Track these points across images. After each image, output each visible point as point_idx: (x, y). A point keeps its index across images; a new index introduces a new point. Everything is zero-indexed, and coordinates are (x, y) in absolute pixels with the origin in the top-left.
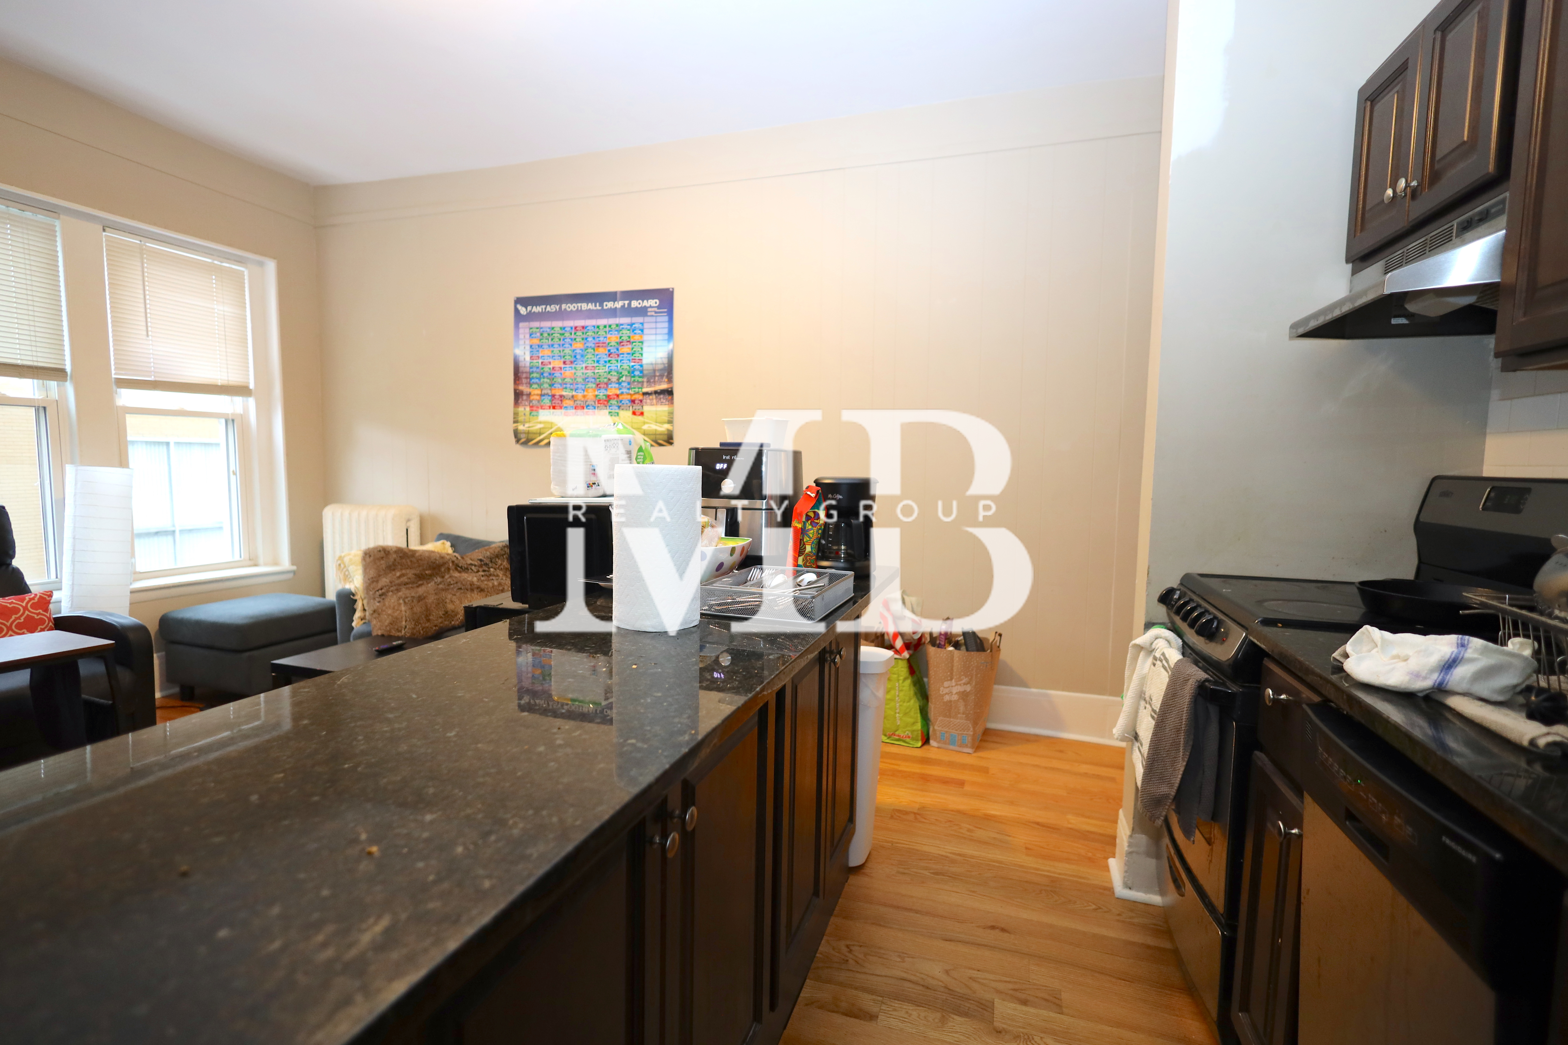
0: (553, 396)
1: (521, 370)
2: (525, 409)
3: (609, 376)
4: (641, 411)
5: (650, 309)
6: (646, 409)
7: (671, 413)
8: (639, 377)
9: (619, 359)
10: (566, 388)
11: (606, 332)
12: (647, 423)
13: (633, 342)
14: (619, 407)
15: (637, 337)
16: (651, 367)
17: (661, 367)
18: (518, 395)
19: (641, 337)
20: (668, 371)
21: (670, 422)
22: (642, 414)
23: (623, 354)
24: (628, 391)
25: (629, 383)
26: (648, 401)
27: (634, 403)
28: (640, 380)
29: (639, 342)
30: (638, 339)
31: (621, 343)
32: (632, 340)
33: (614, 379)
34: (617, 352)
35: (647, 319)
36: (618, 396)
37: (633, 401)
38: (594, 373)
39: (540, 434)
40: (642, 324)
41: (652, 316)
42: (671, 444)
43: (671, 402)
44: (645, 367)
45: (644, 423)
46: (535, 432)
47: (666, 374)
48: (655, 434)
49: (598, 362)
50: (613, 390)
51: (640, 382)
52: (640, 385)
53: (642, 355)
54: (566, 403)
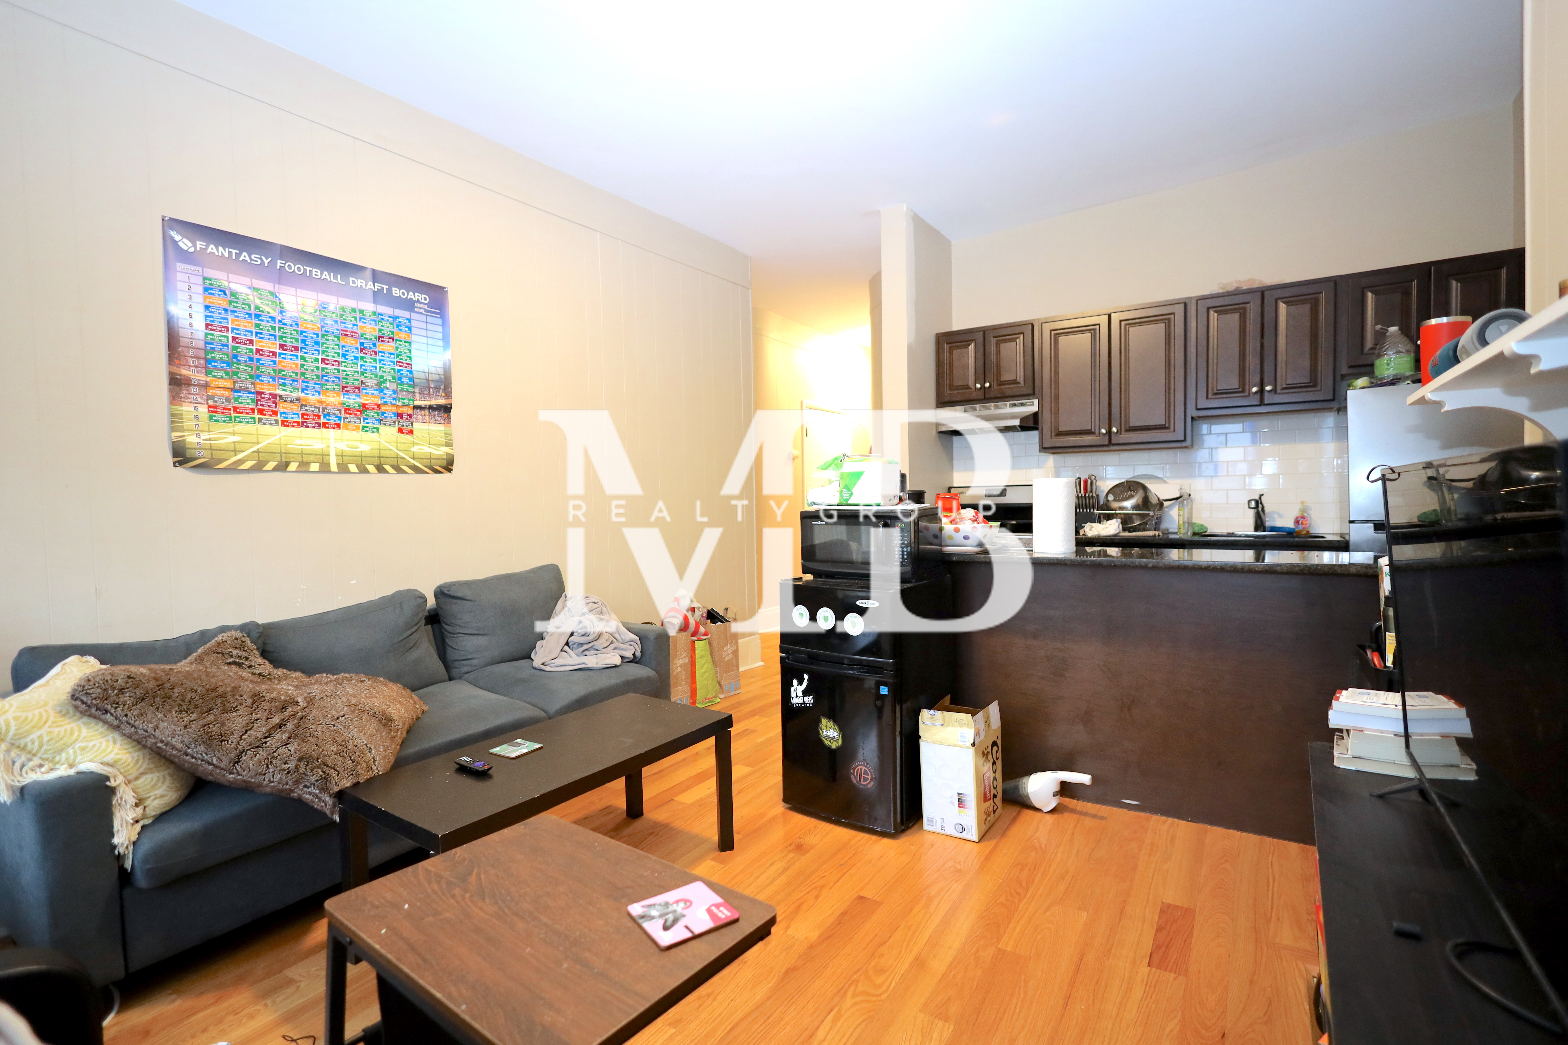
0: (259, 393)
1: (183, 341)
2: (196, 408)
3: (362, 378)
4: (410, 428)
5: (417, 305)
6: (416, 426)
7: (448, 434)
8: (409, 385)
9: (378, 358)
10: (284, 384)
11: (356, 318)
12: (418, 444)
13: (397, 340)
14: (380, 421)
15: (403, 335)
16: (422, 376)
17: (436, 377)
18: (177, 383)
19: (409, 337)
20: (444, 384)
21: (449, 444)
22: (411, 432)
23: (383, 353)
24: (394, 402)
25: (394, 392)
26: (419, 417)
27: (402, 418)
28: (411, 389)
29: (405, 342)
30: (405, 338)
31: (380, 337)
32: (396, 337)
33: (372, 382)
34: (374, 349)
35: (414, 316)
36: (379, 406)
37: (400, 416)
38: (338, 371)
39: (236, 452)
40: (409, 320)
41: (421, 313)
42: (450, 470)
43: (448, 420)
44: (416, 375)
45: (414, 444)
46: (223, 447)
47: (442, 387)
48: (430, 459)
49: (344, 356)
50: (370, 398)
51: (411, 392)
52: (410, 396)
53: (410, 358)
54: (284, 408)
